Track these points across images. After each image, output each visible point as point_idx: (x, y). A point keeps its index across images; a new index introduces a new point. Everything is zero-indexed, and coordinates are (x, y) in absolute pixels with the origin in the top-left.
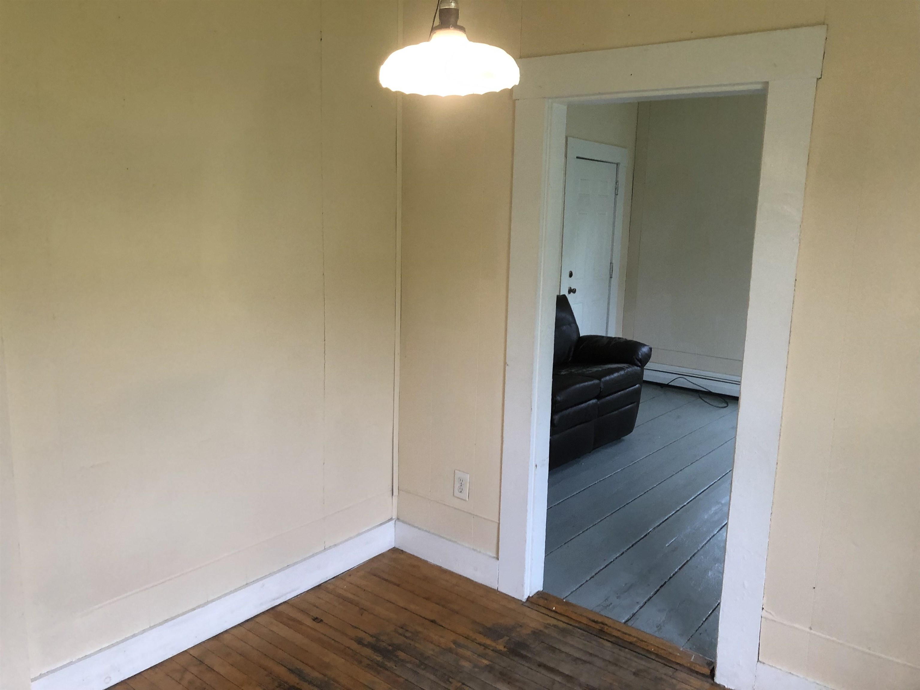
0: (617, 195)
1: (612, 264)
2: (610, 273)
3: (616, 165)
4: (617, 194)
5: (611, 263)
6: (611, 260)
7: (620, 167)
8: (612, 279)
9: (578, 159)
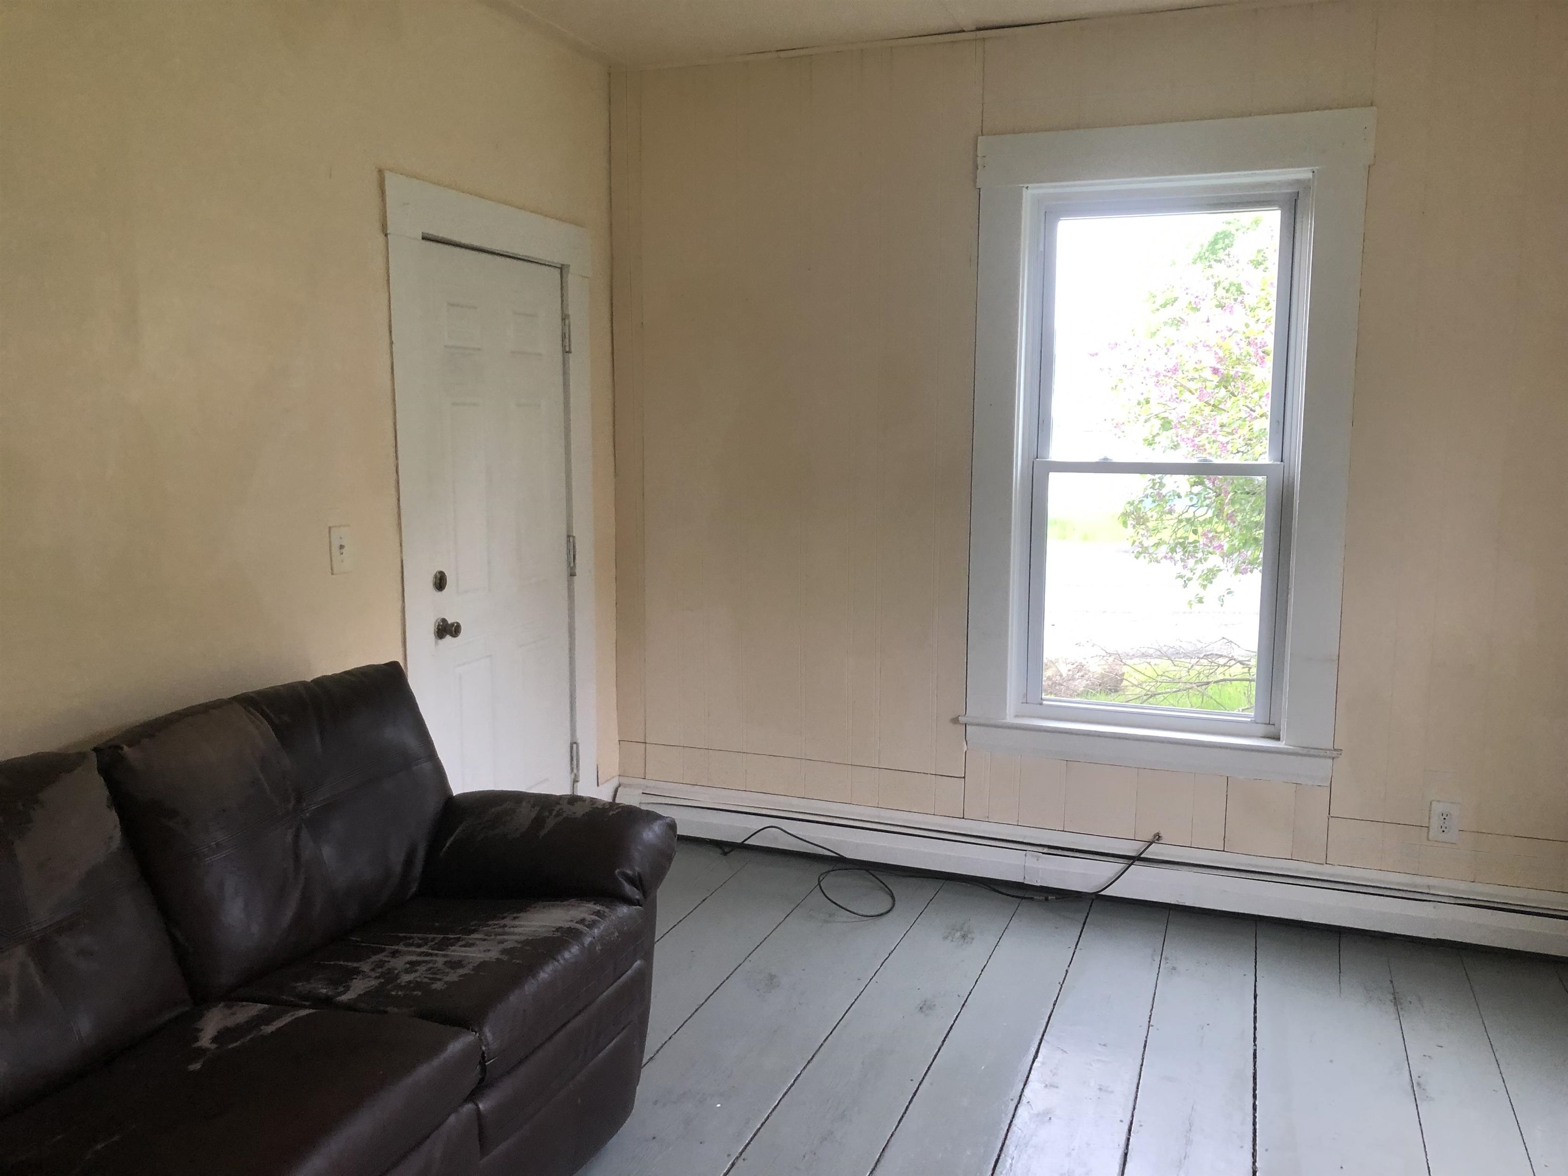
0: (569, 352)
1: (571, 539)
2: (569, 563)
3: (559, 270)
4: (567, 349)
5: (569, 536)
6: (569, 527)
7: (572, 279)
8: (575, 578)
9: (428, 243)
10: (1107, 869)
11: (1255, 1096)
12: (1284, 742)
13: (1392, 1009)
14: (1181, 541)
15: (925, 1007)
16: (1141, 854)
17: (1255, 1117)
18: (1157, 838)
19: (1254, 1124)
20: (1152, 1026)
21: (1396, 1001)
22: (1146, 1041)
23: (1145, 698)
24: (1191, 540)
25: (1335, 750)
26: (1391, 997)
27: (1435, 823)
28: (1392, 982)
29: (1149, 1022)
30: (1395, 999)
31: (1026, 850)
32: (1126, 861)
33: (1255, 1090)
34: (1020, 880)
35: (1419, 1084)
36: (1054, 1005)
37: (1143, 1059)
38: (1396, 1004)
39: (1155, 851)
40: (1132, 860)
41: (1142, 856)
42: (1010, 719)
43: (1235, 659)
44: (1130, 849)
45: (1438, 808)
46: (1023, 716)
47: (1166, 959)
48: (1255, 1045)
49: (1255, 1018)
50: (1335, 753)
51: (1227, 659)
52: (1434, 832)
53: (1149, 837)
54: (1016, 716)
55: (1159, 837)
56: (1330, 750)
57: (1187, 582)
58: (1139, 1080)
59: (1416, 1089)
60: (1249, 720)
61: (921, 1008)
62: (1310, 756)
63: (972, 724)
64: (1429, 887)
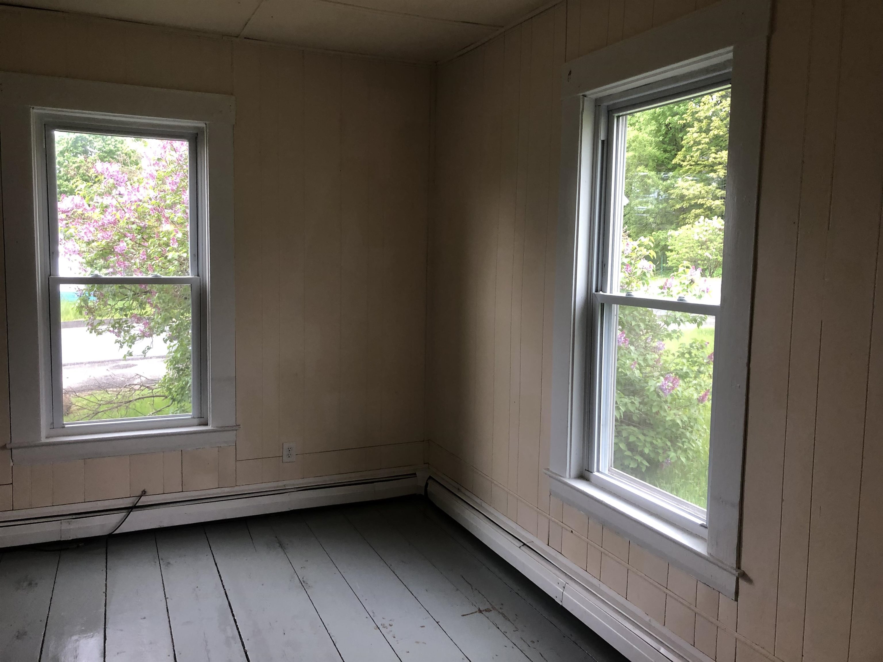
10: (114, 519)
11: (233, 615)
12: (211, 426)
13: (280, 549)
14: (118, 321)
15: (20, 635)
16: (136, 504)
17: (237, 626)
18: (144, 493)
19: (238, 629)
20: (168, 598)
21: (281, 546)
22: (167, 608)
23: (93, 415)
24: (124, 320)
25: (237, 425)
26: (278, 545)
27: (285, 453)
28: (276, 537)
29: (165, 596)
30: (280, 545)
31: (61, 520)
32: (126, 511)
33: (232, 612)
34: (59, 539)
35: (304, 582)
36: (105, 606)
37: (169, 618)
38: (282, 548)
39: (144, 501)
40: (130, 509)
41: (137, 505)
42: (44, 440)
43: (144, 386)
44: (128, 503)
45: (286, 446)
46: (52, 437)
47: (162, 559)
48: (225, 589)
49: (220, 575)
50: (236, 427)
51: (139, 386)
52: (285, 459)
53: (140, 493)
54: (47, 438)
55: (145, 492)
56: (234, 426)
57: (122, 344)
58: (171, 630)
59: (303, 583)
60: (190, 417)
61: (17, 637)
62: (226, 431)
63: (15, 448)
64: (284, 486)
